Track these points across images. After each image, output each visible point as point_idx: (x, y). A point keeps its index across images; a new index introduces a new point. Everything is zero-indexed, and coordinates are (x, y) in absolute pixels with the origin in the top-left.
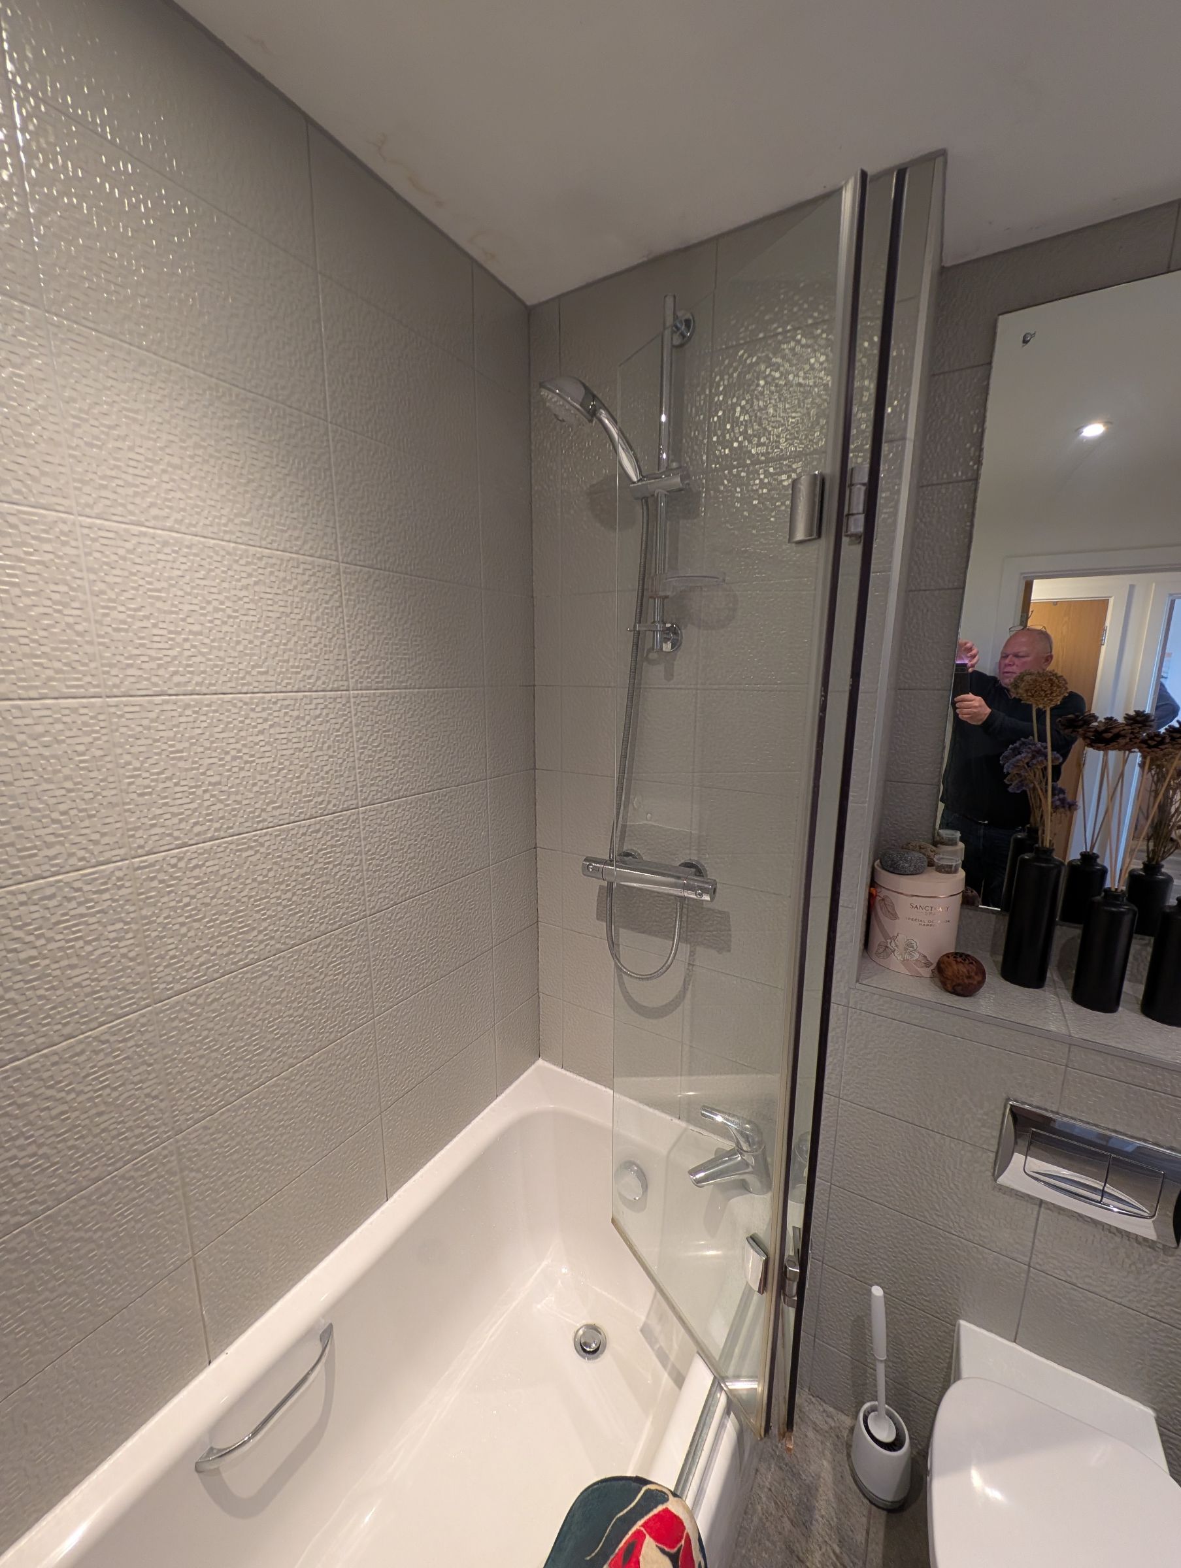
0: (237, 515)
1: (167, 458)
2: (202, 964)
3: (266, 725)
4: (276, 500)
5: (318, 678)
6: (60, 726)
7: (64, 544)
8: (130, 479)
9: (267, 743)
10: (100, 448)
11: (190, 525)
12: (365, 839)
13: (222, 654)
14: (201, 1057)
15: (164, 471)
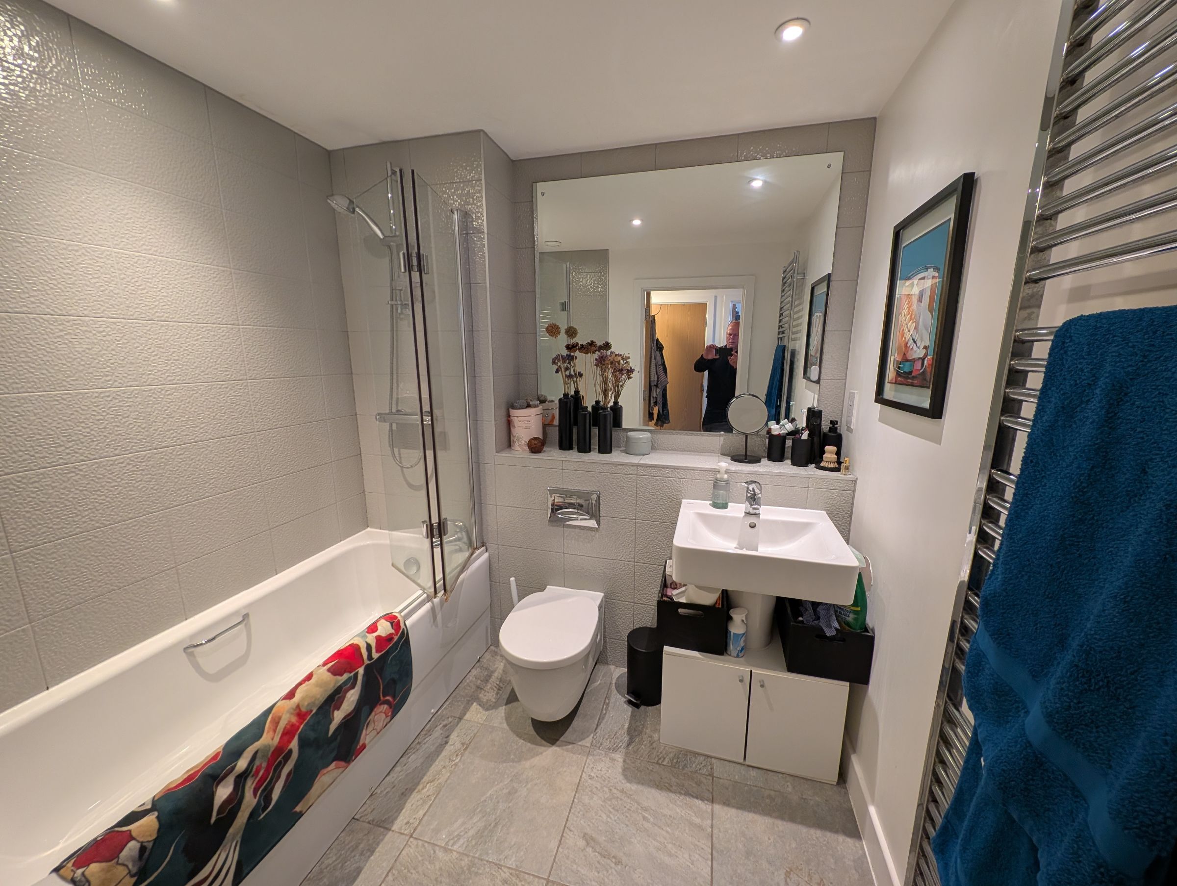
0: (181, 249)
1: (149, 226)
2: (174, 437)
3: (199, 337)
4: (199, 242)
5: (223, 319)
6: (109, 329)
7: (108, 259)
8: (134, 234)
9: (200, 345)
10: (121, 222)
11: (160, 253)
12: (252, 395)
13: (177, 305)
14: (176, 478)
15: (148, 231)
